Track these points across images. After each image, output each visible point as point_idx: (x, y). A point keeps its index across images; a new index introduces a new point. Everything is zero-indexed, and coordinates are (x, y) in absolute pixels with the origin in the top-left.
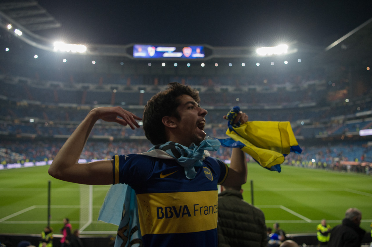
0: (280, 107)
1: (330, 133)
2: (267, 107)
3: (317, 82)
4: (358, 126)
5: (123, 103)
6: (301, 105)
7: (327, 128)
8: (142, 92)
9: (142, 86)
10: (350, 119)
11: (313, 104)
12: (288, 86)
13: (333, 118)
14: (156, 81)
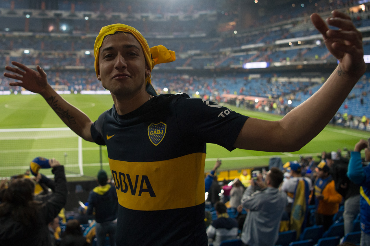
0: (171, 37)
1: (216, 64)
2: (159, 37)
3: (208, 12)
4: (241, 59)
5: (7, 29)
6: (192, 36)
7: (214, 60)
8: (28, 16)
9: (28, 11)
10: (236, 52)
11: (204, 35)
12: (181, 16)
13: (221, 50)
14: (43, 5)
